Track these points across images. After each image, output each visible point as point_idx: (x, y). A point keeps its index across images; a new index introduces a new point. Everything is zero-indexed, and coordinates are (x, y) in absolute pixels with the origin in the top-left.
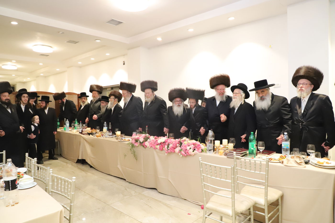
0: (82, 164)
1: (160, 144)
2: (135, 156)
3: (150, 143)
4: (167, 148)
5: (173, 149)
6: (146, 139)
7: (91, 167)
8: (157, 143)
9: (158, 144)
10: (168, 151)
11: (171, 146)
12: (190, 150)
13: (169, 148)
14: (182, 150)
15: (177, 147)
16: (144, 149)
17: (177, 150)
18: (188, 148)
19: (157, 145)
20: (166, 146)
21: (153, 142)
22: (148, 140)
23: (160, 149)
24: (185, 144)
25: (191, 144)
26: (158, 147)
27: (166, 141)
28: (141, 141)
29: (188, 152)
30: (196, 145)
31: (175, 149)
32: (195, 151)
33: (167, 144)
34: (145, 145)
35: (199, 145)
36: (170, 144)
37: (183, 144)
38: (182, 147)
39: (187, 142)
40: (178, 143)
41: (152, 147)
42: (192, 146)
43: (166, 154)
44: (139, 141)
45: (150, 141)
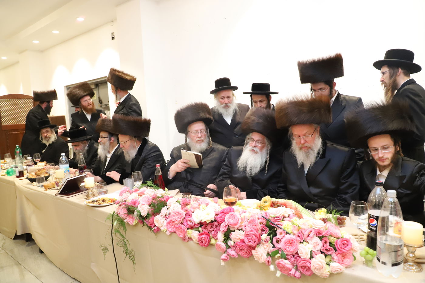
1: (201, 224)
3: (168, 220)
4: (225, 239)
5: (247, 249)
8: (191, 224)
9: (195, 225)
10: (229, 250)
11: (237, 236)
13: (231, 243)
14: (277, 252)
17: (262, 254)
18: (305, 250)
19: (192, 228)
20: (221, 236)
21: (176, 218)
22: (164, 211)
23: (202, 242)
24: (287, 233)
25: (311, 235)
26: (194, 234)
27: (219, 220)
28: (144, 214)
29: (308, 264)
30: (333, 239)
31: (254, 248)
32: (332, 264)
33: (226, 229)
34: (155, 226)
35: (346, 242)
36: (231, 229)
37: (281, 233)
38: (278, 242)
39: (293, 223)
40: (262, 230)
41: (175, 232)
42: (315, 244)
43: (223, 263)
44: (138, 211)
45: (169, 213)
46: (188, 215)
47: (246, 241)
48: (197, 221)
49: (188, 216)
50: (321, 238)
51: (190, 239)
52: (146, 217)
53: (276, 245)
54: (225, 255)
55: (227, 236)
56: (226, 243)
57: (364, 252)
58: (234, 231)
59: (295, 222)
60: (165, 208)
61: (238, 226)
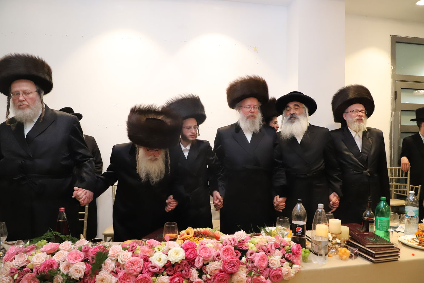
3: (120, 274)
6: (95, 262)
8: (155, 270)
19: (156, 274)
20: (194, 273)
22: (110, 264)
27: (191, 256)
28: (77, 276)
29: (279, 273)
31: (234, 274)
36: (206, 263)
40: (237, 255)
44: (63, 275)
45: (118, 265)
46: (148, 259)
48: (161, 264)
49: (147, 263)
55: (201, 272)
58: (209, 263)
60: (108, 261)
61: (211, 259)
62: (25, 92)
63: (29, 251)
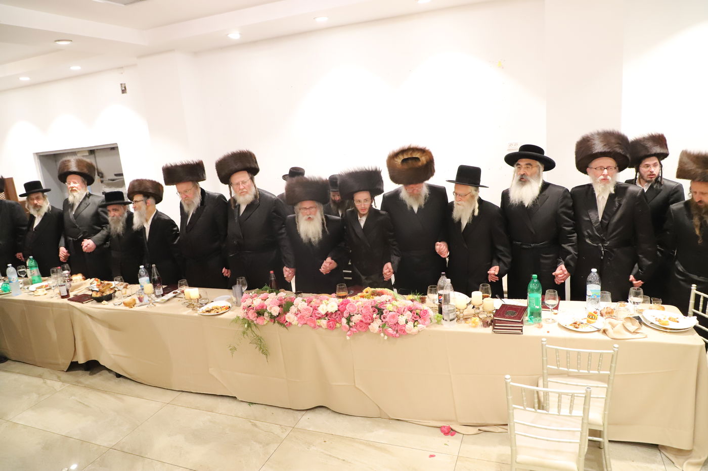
0: (89, 372)
1: (327, 314)
2: (263, 347)
3: (299, 316)
4: (348, 323)
5: (364, 325)
6: (286, 307)
7: (118, 376)
8: (318, 315)
9: (322, 315)
10: (351, 329)
11: (356, 318)
12: (407, 326)
13: (351, 324)
14: (385, 324)
15: (373, 320)
16: (282, 329)
17: (375, 326)
18: (402, 320)
19: (320, 318)
20: (344, 321)
21: (306, 313)
22: (293, 309)
23: (331, 327)
24: (390, 311)
25: (405, 310)
26: (323, 322)
27: (342, 309)
28: (275, 314)
29: (404, 328)
30: (418, 311)
31: (370, 324)
32: (418, 326)
33: (348, 315)
34: (287, 322)
35: (426, 312)
36: (352, 315)
37: (386, 313)
38: (384, 318)
39: (393, 305)
40: (374, 311)
41: (306, 324)
42: (408, 315)
43: (348, 338)
44: (268, 313)
45: (299, 310)
46: (315, 309)
47: (364, 321)
48: (323, 313)
49: (315, 311)
50: (411, 311)
51: (320, 326)
52: (278, 316)
53: (384, 320)
54: (350, 332)
55: (349, 320)
56: (349, 325)
57: (436, 317)
58: (354, 315)
59: (394, 304)
60: (293, 307)
61: (356, 312)
62: (243, 182)
63: (254, 297)
